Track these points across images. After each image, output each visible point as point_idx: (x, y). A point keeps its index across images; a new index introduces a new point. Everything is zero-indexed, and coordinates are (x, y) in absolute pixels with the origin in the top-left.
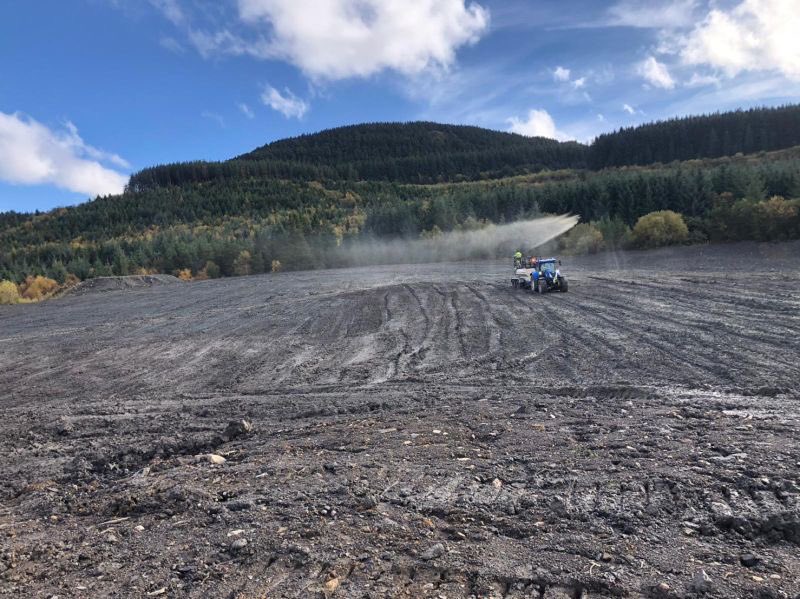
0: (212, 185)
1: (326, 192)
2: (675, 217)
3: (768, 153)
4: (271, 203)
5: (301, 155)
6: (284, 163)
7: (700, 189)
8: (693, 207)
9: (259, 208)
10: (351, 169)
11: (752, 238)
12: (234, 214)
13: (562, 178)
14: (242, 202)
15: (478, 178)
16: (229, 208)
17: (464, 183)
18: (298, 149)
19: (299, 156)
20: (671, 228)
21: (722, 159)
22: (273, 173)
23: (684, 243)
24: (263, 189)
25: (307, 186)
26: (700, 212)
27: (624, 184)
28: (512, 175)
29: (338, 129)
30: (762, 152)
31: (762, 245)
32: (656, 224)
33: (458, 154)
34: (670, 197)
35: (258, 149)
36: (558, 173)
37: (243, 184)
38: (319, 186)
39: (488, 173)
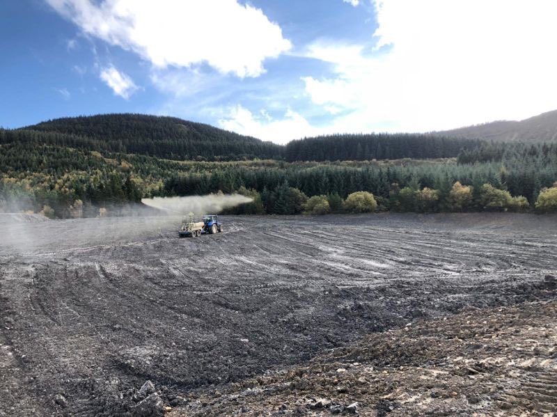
0: (11, 147)
1: (106, 159)
2: (370, 196)
3: (390, 161)
4: (65, 164)
5: (80, 131)
6: (69, 136)
7: (381, 180)
8: (378, 191)
9: (56, 168)
10: (121, 145)
11: (414, 211)
12: (35, 171)
13: (269, 165)
14: (40, 162)
15: (213, 160)
16: (30, 166)
17: (204, 162)
18: (76, 126)
19: (77, 132)
20: (367, 202)
21: (364, 162)
22: (60, 142)
23: (375, 211)
24: (55, 153)
25: (90, 154)
26: (381, 194)
27: (337, 173)
28: (236, 160)
29: (108, 115)
30: (387, 160)
31: (420, 215)
32: (359, 199)
33: (199, 142)
34: (364, 183)
35: (43, 123)
36: (266, 161)
37: (38, 149)
38: (99, 155)
39: (219, 157)
